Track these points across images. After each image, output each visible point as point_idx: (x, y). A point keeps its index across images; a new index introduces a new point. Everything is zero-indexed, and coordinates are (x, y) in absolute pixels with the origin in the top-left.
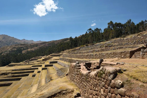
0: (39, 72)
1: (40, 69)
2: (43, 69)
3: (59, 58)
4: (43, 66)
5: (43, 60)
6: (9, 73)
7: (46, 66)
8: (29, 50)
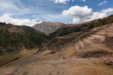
0: (77, 40)
1: (78, 38)
2: (80, 39)
3: (89, 33)
4: (80, 37)
5: (79, 34)
6: (63, 39)
7: (81, 37)
8: (70, 29)
